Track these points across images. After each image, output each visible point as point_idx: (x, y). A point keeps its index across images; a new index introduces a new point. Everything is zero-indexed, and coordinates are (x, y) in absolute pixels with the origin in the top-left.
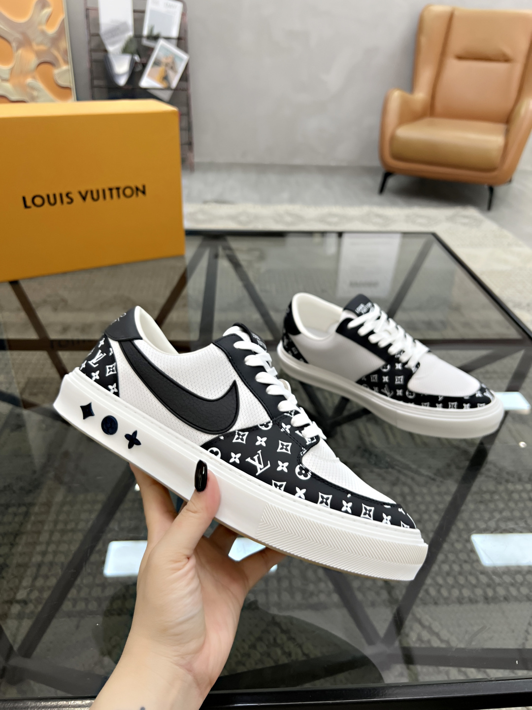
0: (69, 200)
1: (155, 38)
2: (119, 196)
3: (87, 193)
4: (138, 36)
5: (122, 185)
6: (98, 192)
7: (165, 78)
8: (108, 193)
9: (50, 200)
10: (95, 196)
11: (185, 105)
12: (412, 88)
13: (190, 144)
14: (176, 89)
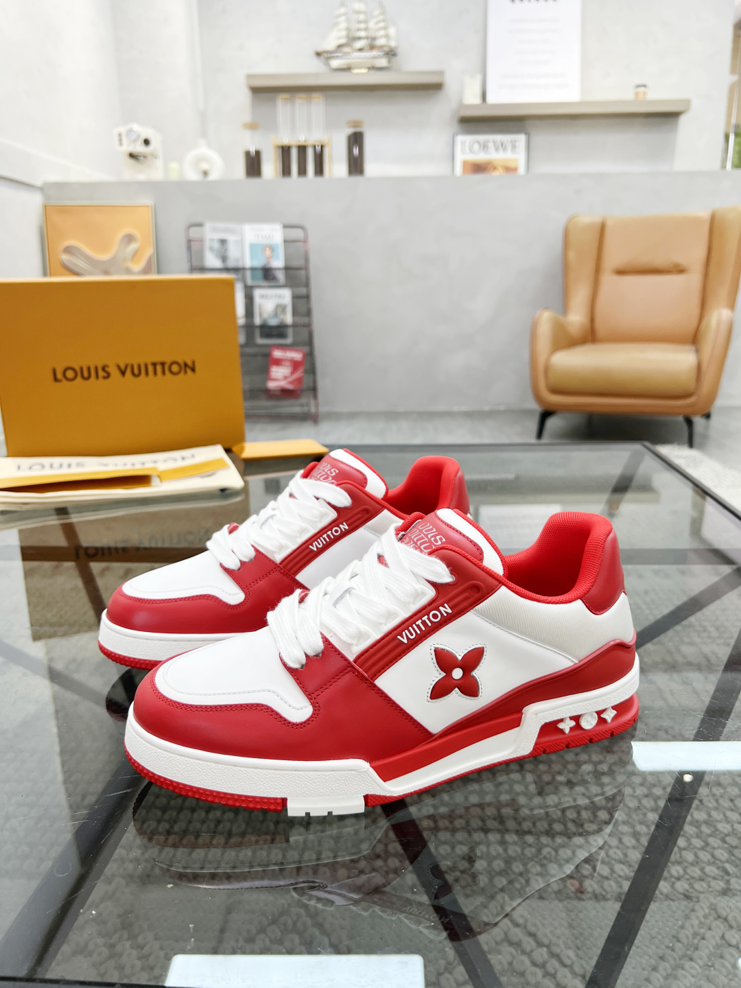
0: (105, 374)
2: (164, 373)
3: (126, 367)
5: (168, 360)
6: (139, 367)
8: (151, 368)
9: (85, 374)
10: (136, 371)
11: (307, 343)
12: (565, 308)
13: (314, 390)
14: (294, 325)
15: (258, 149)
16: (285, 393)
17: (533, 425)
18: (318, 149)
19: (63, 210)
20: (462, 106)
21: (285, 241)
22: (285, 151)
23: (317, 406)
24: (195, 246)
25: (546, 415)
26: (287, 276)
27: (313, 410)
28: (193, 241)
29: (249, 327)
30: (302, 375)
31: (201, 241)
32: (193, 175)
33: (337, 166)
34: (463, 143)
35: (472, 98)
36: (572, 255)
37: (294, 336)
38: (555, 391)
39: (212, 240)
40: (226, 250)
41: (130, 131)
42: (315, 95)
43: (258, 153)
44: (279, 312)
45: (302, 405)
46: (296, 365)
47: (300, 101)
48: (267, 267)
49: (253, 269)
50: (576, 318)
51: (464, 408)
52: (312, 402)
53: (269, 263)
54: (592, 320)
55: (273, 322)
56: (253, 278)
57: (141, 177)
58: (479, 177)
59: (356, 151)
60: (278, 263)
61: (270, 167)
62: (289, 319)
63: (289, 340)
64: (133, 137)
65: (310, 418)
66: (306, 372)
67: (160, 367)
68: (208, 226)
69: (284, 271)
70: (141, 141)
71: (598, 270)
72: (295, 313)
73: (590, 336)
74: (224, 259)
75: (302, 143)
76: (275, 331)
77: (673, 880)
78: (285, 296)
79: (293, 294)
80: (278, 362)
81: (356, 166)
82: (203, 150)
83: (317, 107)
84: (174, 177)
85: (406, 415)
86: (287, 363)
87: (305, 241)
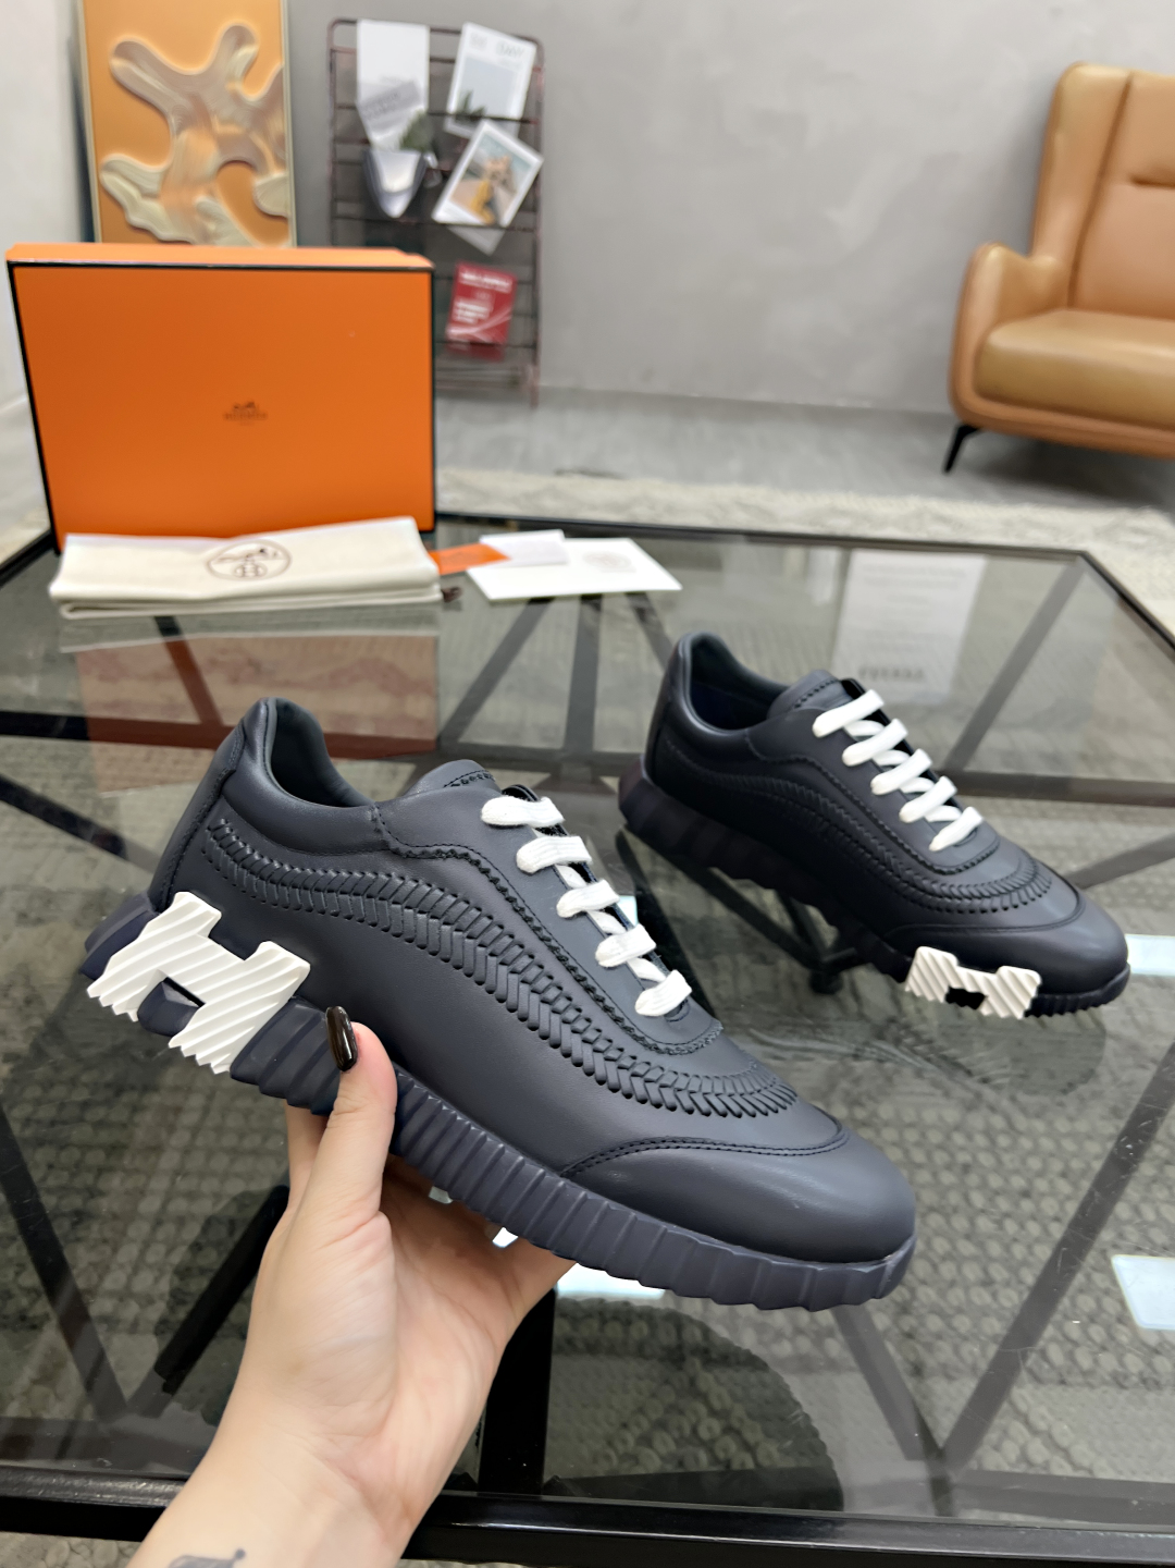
1: (474, 118)
4: (436, 113)
7: (489, 204)
11: (528, 261)
12: (1031, 244)
16: (477, 349)
24: (341, 61)
25: (964, 431)
28: (339, 52)
30: (510, 318)
46: (499, 300)
50: (1048, 262)
52: (531, 369)
54: (1076, 266)
66: (519, 314)
68: (365, 27)
71: (1104, 171)
73: (1068, 295)
80: (467, 292)
86: (484, 296)
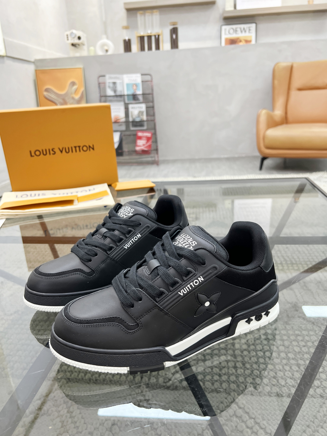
0: (53, 153)
2: (80, 151)
3: (63, 148)
5: (82, 145)
6: (69, 148)
8: (74, 149)
9: (44, 153)
10: (67, 151)
11: (153, 129)
12: (273, 109)
13: (157, 150)
14: (147, 121)
15: (130, 38)
16: (144, 152)
17: (258, 163)
18: (157, 36)
19: (44, 72)
20: (225, 11)
21: (142, 82)
22: (142, 38)
23: (158, 157)
24: (102, 86)
25: (264, 159)
26: (144, 98)
27: (157, 159)
28: (101, 83)
29: (127, 122)
30: (151, 143)
31: (104, 83)
32: (100, 53)
33: (166, 45)
34: (225, 30)
35: (229, 7)
36: (276, 82)
37: (147, 126)
38: (268, 148)
39: (109, 83)
40: (116, 87)
41: (72, 33)
42: (155, 11)
43: (129, 40)
44: (140, 115)
45: (152, 157)
46: (148, 139)
47: (148, 14)
48: (134, 94)
49: (128, 95)
50: (278, 113)
51: (226, 156)
52: (156, 156)
53: (135, 92)
54: (286, 113)
55: (138, 120)
56: (128, 100)
57: (78, 55)
58: (233, 46)
59: (174, 36)
60: (139, 92)
61: (135, 47)
62: (145, 118)
63: (145, 128)
64: (73, 36)
65: (155, 163)
66: (153, 142)
67: (78, 148)
68: (107, 76)
69: (142, 95)
70: (77, 38)
71: (289, 89)
72: (147, 115)
73: (285, 121)
74: (115, 91)
75: (149, 34)
76: (138, 124)
77: (315, 387)
78: (143, 107)
79: (146, 106)
80: (140, 138)
81: (174, 44)
82: (104, 40)
83: (156, 16)
84: (92, 54)
85: (199, 160)
86: (144, 138)
87: (151, 81)
